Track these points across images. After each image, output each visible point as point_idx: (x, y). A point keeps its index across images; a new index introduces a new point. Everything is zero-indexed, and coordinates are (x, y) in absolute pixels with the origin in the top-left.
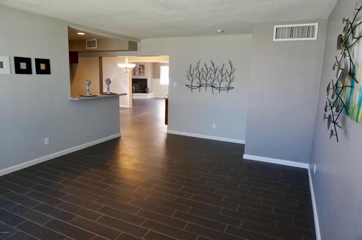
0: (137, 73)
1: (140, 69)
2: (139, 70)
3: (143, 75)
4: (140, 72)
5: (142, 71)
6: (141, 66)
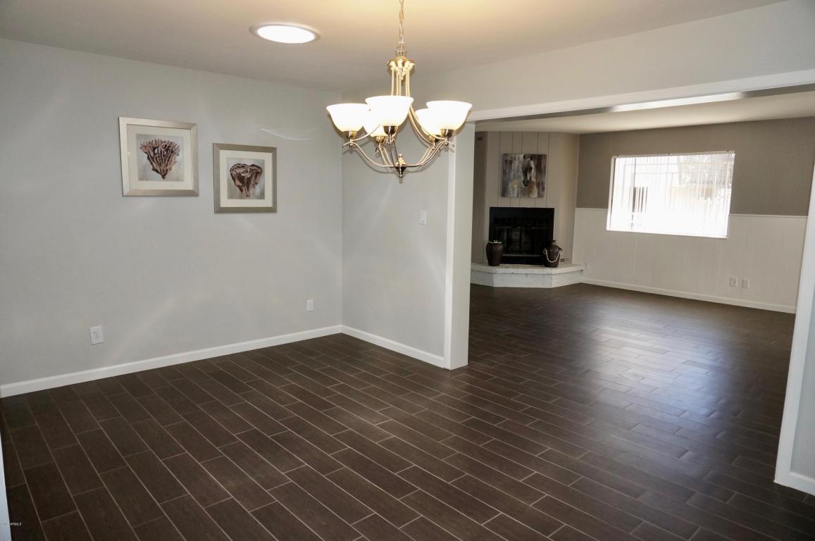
0: (515, 186)
1: (527, 170)
2: (521, 174)
3: (540, 196)
4: (527, 183)
5: (534, 180)
6: (532, 157)
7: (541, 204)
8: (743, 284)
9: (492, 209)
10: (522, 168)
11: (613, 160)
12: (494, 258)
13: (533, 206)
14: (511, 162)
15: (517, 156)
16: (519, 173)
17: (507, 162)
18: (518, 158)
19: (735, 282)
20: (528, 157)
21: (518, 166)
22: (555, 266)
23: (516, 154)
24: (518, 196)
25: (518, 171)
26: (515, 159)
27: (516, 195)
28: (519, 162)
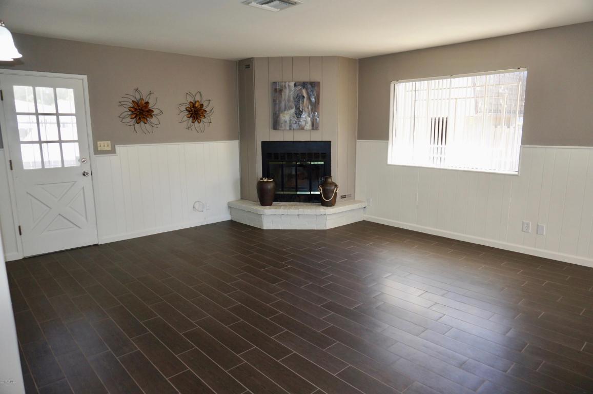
0: (287, 117)
1: (298, 99)
3: (315, 128)
4: (300, 114)
6: (304, 84)
7: (316, 137)
8: (538, 230)
9: (264, 144)
10: (294, 99)
11: (392, 86)
12: (265, 198)
13: (308, 139)
14: (281, 91)
15: (287, 83)
16: (291, 103)
17: (277, 90)
18: (289, 85)
19: (528, 227)
20: (299, 85)
21: (289, 97)
22: (331, 204)
23: (285, 82)
24: (290, 129)
25: (289, 100)
26: (285, 87)
27: (288, 129)
28: (290, 90)
